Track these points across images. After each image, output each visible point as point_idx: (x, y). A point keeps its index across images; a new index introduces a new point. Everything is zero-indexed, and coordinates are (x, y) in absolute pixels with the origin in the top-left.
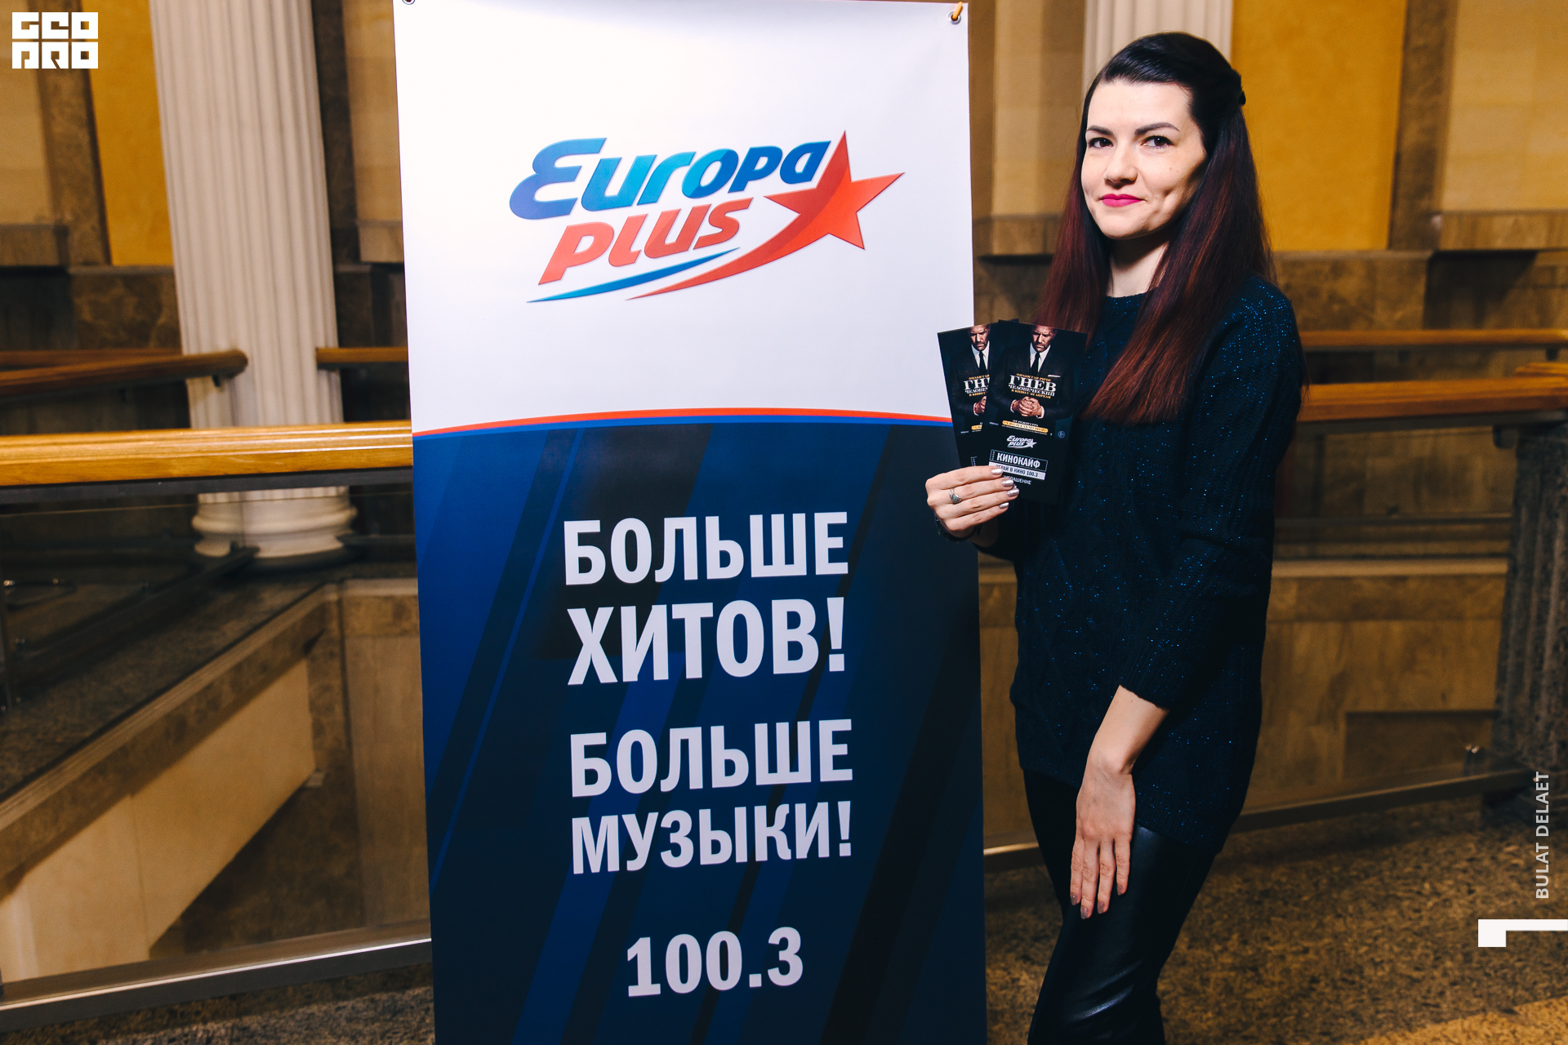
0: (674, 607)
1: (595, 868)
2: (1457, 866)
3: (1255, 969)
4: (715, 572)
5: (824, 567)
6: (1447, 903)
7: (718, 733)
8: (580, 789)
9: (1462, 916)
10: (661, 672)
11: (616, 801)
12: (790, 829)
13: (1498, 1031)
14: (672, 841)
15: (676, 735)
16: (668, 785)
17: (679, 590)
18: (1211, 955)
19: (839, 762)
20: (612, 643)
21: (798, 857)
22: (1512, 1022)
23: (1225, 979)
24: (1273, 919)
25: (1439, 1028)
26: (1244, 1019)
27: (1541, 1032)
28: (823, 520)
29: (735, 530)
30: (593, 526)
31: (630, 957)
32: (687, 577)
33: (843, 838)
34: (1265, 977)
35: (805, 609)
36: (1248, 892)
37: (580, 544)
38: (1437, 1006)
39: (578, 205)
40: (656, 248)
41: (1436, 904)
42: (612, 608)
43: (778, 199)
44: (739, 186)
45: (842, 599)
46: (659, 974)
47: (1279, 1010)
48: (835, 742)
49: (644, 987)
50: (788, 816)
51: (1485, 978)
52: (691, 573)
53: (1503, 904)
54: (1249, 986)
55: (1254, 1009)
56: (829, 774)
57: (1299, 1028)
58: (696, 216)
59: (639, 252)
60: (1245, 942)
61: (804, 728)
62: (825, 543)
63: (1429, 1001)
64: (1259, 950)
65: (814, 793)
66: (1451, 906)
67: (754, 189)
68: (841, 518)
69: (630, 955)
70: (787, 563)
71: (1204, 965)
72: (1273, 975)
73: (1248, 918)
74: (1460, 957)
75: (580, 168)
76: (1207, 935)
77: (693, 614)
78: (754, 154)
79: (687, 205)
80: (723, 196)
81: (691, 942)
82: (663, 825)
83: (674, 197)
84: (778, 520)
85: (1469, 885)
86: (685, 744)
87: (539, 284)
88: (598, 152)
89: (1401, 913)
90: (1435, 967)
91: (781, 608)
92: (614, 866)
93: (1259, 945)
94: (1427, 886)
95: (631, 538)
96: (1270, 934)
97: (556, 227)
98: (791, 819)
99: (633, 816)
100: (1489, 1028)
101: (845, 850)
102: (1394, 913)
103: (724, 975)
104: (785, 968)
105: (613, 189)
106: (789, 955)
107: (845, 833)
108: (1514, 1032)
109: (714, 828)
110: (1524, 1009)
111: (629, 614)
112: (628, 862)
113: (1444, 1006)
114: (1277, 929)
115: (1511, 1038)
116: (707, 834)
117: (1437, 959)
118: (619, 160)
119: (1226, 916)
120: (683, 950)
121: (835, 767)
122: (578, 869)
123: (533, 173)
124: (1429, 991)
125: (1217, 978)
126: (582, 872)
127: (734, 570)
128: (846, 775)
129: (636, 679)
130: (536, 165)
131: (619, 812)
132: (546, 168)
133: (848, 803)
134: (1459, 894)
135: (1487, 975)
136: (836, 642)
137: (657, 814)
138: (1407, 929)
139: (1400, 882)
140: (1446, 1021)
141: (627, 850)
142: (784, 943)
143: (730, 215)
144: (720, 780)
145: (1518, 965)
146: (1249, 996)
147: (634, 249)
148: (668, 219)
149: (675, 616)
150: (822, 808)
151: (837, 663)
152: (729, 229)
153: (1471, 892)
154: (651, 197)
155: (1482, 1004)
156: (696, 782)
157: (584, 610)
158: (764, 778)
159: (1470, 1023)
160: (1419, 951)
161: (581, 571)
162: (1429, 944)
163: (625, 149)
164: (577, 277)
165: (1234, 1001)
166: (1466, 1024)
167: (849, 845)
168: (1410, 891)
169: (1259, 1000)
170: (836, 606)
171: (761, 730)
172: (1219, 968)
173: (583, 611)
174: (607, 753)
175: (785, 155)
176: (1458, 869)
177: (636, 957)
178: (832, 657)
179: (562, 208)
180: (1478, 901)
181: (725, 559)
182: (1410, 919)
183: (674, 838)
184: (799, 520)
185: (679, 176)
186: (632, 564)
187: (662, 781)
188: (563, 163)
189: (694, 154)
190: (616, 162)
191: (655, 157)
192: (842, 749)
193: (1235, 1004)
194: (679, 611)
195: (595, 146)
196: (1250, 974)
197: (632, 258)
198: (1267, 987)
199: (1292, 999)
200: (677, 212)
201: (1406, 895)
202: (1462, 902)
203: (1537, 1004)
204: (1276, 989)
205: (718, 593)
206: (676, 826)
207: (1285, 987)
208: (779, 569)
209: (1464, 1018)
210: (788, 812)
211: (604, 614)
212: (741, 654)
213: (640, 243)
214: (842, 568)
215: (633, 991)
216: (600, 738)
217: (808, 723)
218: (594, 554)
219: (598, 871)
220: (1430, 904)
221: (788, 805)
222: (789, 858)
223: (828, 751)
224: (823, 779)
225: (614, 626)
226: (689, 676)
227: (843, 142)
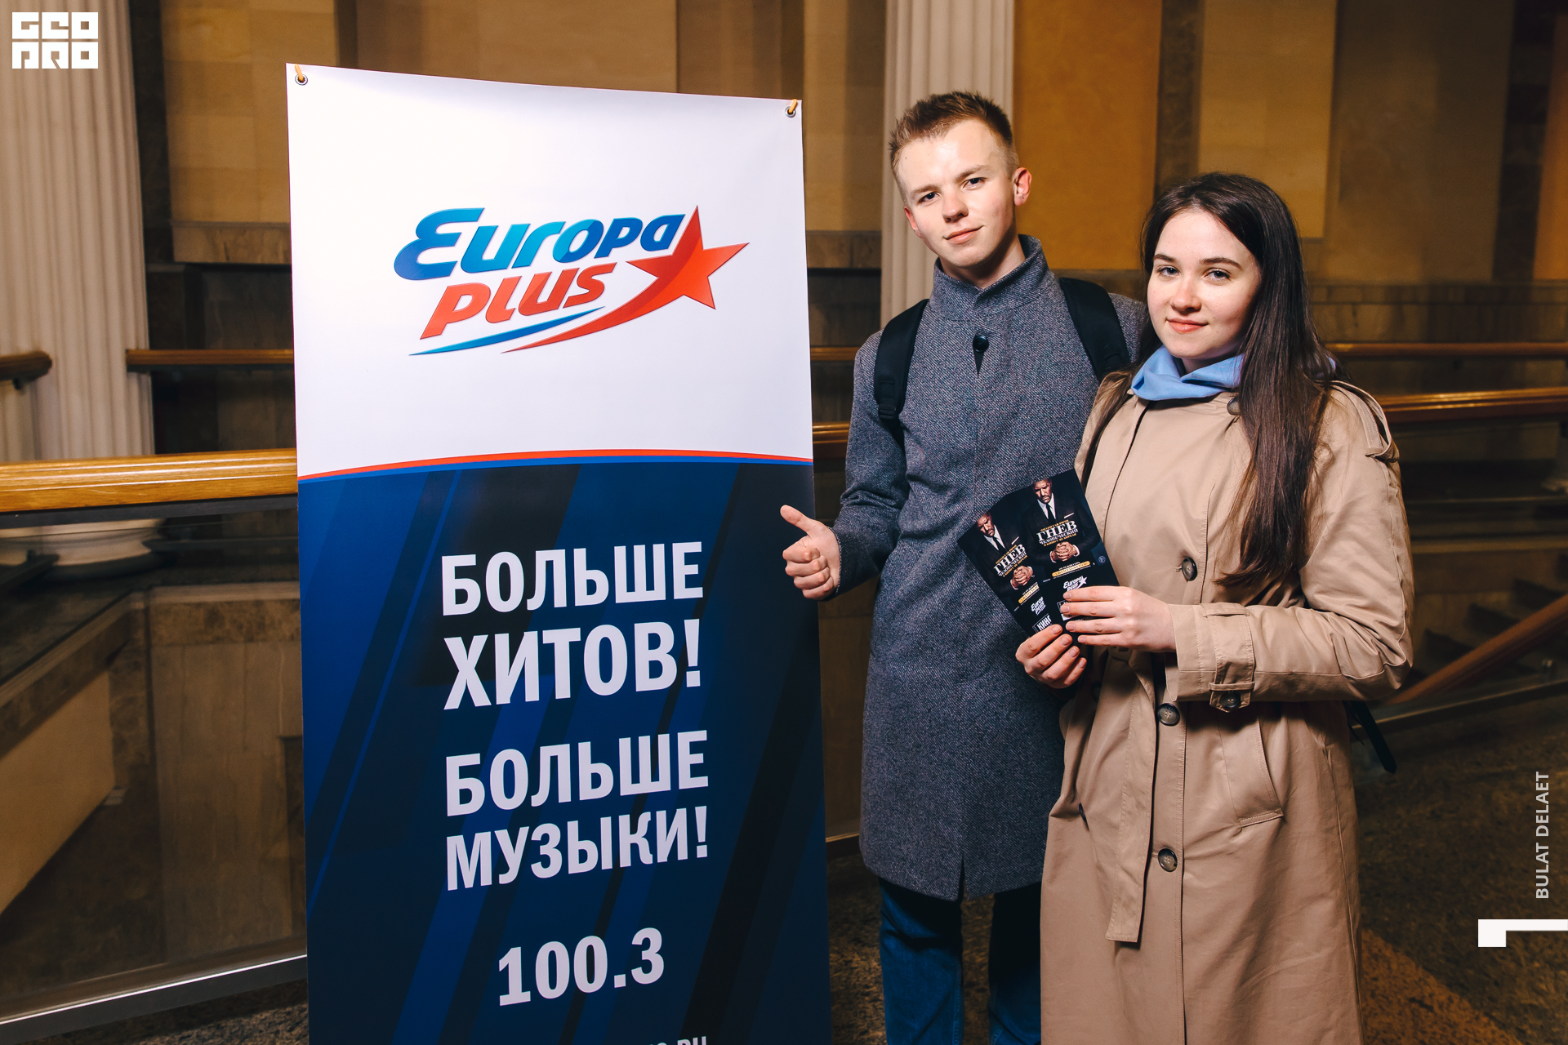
0: (545, 632)
1: (469, 883)
4: (582, 599)
5: (681, 592)
7: (585, 748)
8: (455, 808)
10: (532, 694)
11: (489, 817)
12: (651, 836)
14: (542, 853)
15: (546, 752)
16: (538, 800)
17: (550, 617)
19: (696, 771)
20: (486, 669)
21: (660, 860)
28: (680, 549)
29: (601, 561)
30: (469, 560)
31: (501, 968)
32: (557, 605)
33: (700, 841)
35: (665, 631)
37: (457, 577)
39: (458, 267)
40: (530, 306)
42: (486, 636)
43: (639, 264)
44: (604, 253)
45: (698, 620)
46: (529, 982)
48: (692, 752)
49: (515, 995)
50: (649, 822)
52: (560, 601)
56: (687, 782)
58: (566, 279)
59: (514, 309)
61: (664, 740)
62: (682, 570)
65: (673, 800)
67: (617, 255)
68: (696, 547)
69: (502, 965)
70: (647, 590)
75: (460, 234)
77: (561, 639)
78: (618, 224)
79: (557, 269)
80: (590, 260)
81: (559, 948)
82: (533, 838)
83: (545, 261)
84: (639, 551)
86: (554, 760)
87: (421, 339)
88: (477, 221)
91: (642, 631)
92: (486, 880)
95: (505, 570)
97: (436, 288)
98: (652, 825)
99: (505, 831)
101: (702, 852)
103: (591, 978)
104: (647, 967)
105: (490, 254)
106: (651, 955)
107: (702, 837)
109: (581, 838)
111: (502, 641)
112: (500, 876)
116: (575, 845)
118: (495, 228)
120: (552, 955)
121: (692, 776)
122: (453, 884)
123: (416, 238)
126: (456, 888)
127: (600, 597)
128: (702, 782)
129: (509, 702)
130: (419, 231)
131: (492, 828)
132: (428, 233)
133: (704, 808)
136: (693, 660)
137: (528, 828)
141: (500, 865)
142: (646, 944)
143: (595, 278)
144: (587, 793)
147: (509, 307)
148: (540, 281)
149: (545, 641)
150: (681, 814)
151: (693, 679)
152: (595, 290)
154: (525, 261)
156: (565, 796)
157: (460, 638)
158: (627, 789)
161: (458, 602)
163: (501, 218)
164: (456, 332)
167: (706, 846)
170: (692, 627)
171: (625, 744)
173: (459, 640)
174: (481, 772)
175: (645, 226)
177: (508, 966)
178: (689, 675)
179: (444, 270)
181: (591, 587)
183: (544, 850)
184: (659, 550)
185: (550, 242)
186: (505, 594)
187: (532, 797)
188: (444, 229)
189: (563, 224)
190: (493, 229)
191: (528, 226)
192: (699, 758)
194: (549, 636)
195: (473, 215)
197: (508, 315)
200: (548, 275)
205: (586, 619)
206: (545, 839)
208: (641, 595)
210: (650, 819)
211: (479, 641)
212: (606, 674)
213: (515, 302)
214: (697, 593)
215: (504, 1001)
216: (474, 759)
217: (668, 735)
218: (470, 586)
219: (471, 886)
221: (649, 813)
222: (651, 862)
223: (687, 759)
224: (682, 786)
225: (489, 653)
226: (559, 696)
227: (696, 215)
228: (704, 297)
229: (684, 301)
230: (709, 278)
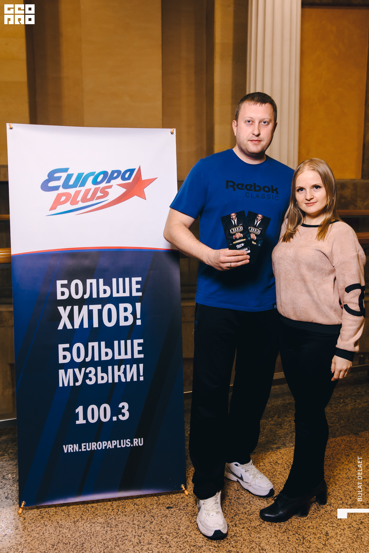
0: (90, 306)
1: (66, 385)
2: (354, 394)
3: (281, 425)
4: (102, 295)
5: (135, 294)
6: (347, 405)
7: (103, 344)
8: (61, 361)
9: (350, 408)
10: (86, 325)
11: (72, 364)
12: (125, 373)
13: (352, 439)
14: (89, 377)
15: (90, 344)
16: (88, 359)
17: (91, 301)
18: (268, 421)
19: (140, 352)
20: (71, 317)
21: (127, 381)
22: (357, 437)
23: (271, 428)
24: (290, 411)
25: (334, 439)
26: (274, 439)
27: (365, 439)
28: (134, 280)
29: (108, 283)
30: (65, 282)
31: (76, 412)
32: (94, 297)
33: (141, 375)
34: (283, 427)
35: (129, 306)
36: (283, 403)
37: (61, 287)
38: (335, 433)
39: (61, 187)
40: (84, 199)
41: (343, 405)
42: (71, 306)
43: (120, 185)
44: (109, 182)
45: (140, 303)
46: (85, 417)
47: (285, 436)
48: (138, 346)
49: (81, 421)
51: (352, 425)
52: (95, 296)
53: (364, 405)
54: (278, 429)
55: (278, 436)
56: (137, 356)
57: (291, 440)
58: (96, 190)
59: (79, 201)
60: (279, 418)
61: (129, 342)
62: (135, 287)
63: (333, 432)
64: (283, 419)
65: (132, 361)
66: (348, 405)
67: (113, 182)
68: (140, 279)
69: (77, 411)
70: (123, 293)
71: (264, 424)
72: (286, 426)
73: (282, 411)
74: (346, 420)
75: (62, 176)
76: (267, 416)
77: (95, 308)
78: (113, 172)
80: (104, 184)
81: (95, 407)
82: (86, 372)
83: (89, 184)
84: (121, 280)
85: (355, 399)
86: (93, 347)
87: (49, 210)
88: (67, 172)
89: (331, 408)
90: (337, 423)
91: (122, 306)
92: (71, 384)
93: (283, 418)
94: (342, 400)
95: (77, 285)
96: (288, 415)
97: (54, 194)
98: (125, 369)
99: (77, 369)
100: (349, 439)
101: (142, 379)
102: (329, 408)
103: (105, 417)
104: (124, 415)
105: (71, 183)
106: (125, 411)
107: (141, 374)
108: (356, 440)
109: (102, 372)
110: (361, 433)
111: (76, 308)
112: (76, 383)
113: (337, 433)
114: (290, 414)
115: (355, 441)
116: (100, 374)
117: (338, 421)
118: (73, 174)
119: (275, 410)
120: (93, 409)
121: (139, 354)
122: (61, 385)
123: (48, 178)
124: (334, 429)
125: (268, 428)
126: (62, 386)
127: (108, 295)
128: (142, 356)
129: (78, 328)
130: (49, 176)
131: (73, 368)
132: (52, 176)
133: (142, 365)
134: (351, 402)
135: (353, 424)
136: (139, 316)
137: (85, 368)
138: (332, 412)
139: (333, 399)
140: (337, 437)
141: (76, 379)
142: (123, 407)
143: (106, 190)
144: (104, 358)
145: (364, 421)
146: (277, 432)
147: (78, 200)
148: (88, 191)
149: (90, 309)
150: (135, 366)
151: (139, 322)
152: (106, 194)
153: (355, 402)
154: (83, 185)
155: (349, 432)
156: (96, 359)
158: (117, 357)
159: (344, 437)
160: (334, 418)
161: (62, 295)
162: (338, 416)
163: (75, 171)
164: (61, 208)
165: (272, 434)
166: (343, 438)
167: (143, 377)
168: (336, 402)
169: (280, 433)
170: (138, 305)
171: (116, 343)
172: (269, 425)
173: (62, 307)
174: (70, 350)
175: (122, 172)
176: (353, 395)
177: (78, 412)
178: (137, 321)
179: (56, 188)
180: (357, 404)
181: (105, 292)
182: (334, 410)
183: (90, 376)
184: (127, 280)
185: (91, 179)
186: (77, 293)
187: (86, 358)
188: (56, 175)
189: (95, 172)
191: (84, 173)
192: (141, 348)
193: (272, 435)
194: (91, 307)
195: (65, 170)
196: (279, 426)
197: (77, 203)
198: (283, 430)
199: (291, 433)
200: (90, 189)
201: (335, 403)
202: (352, 404)
203: (365, 432)
204: (286, 430)
205: (103, 302)
206: (90, 372)
207: (289, 429)
208: (121, 294)
209: (342, 436)
210: (124, 367)
211: (69, 308)
212: (110, 320)
213: (79, 198)
214: (140, 294)
215: (78, 422)
216: (67, 346)
217: (130, 340)
218: (66, 290)
219: (67, 386)
220: (341, 405)
221: (124, 365)
222: (125, 381)
223: (137, 349)
224: (135, 357)
225: (72, 311)
226: (94, 326)
227: (139, 169)
228: (143, 196)
229: (136, 197)
230: (144, 190)
